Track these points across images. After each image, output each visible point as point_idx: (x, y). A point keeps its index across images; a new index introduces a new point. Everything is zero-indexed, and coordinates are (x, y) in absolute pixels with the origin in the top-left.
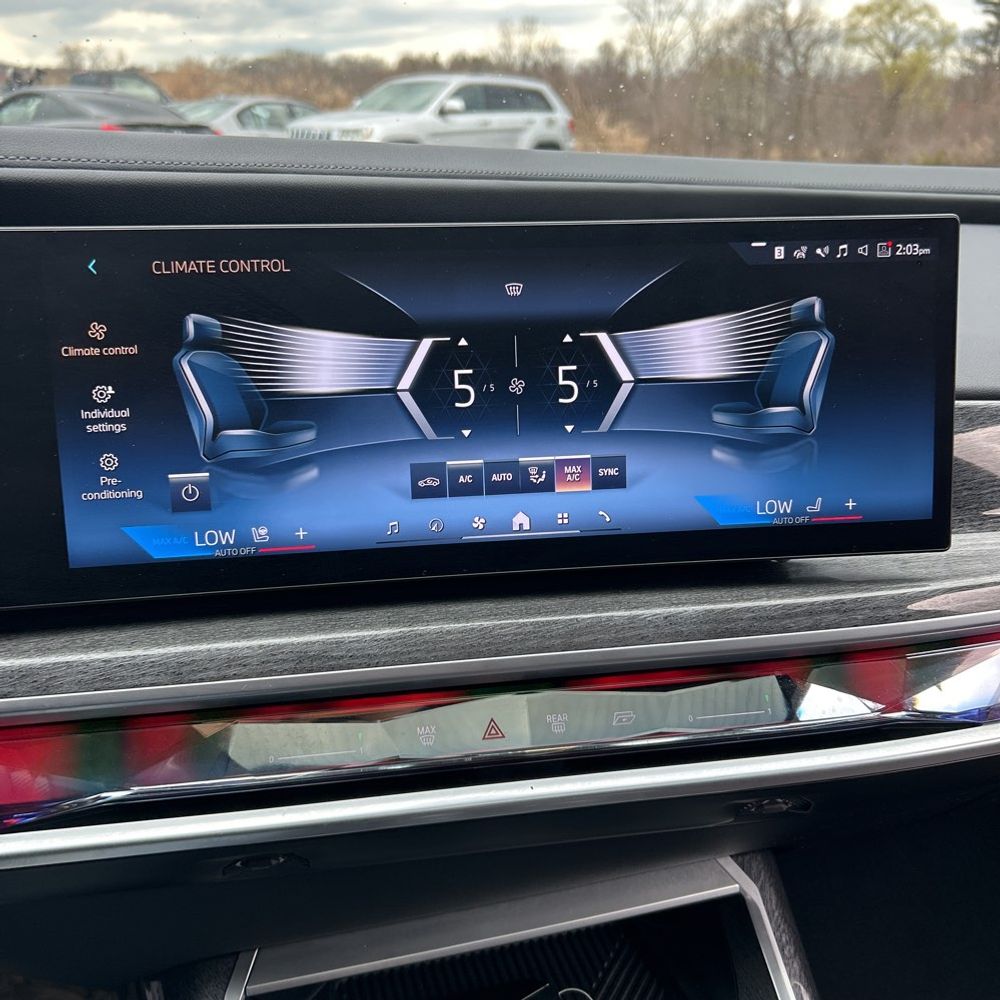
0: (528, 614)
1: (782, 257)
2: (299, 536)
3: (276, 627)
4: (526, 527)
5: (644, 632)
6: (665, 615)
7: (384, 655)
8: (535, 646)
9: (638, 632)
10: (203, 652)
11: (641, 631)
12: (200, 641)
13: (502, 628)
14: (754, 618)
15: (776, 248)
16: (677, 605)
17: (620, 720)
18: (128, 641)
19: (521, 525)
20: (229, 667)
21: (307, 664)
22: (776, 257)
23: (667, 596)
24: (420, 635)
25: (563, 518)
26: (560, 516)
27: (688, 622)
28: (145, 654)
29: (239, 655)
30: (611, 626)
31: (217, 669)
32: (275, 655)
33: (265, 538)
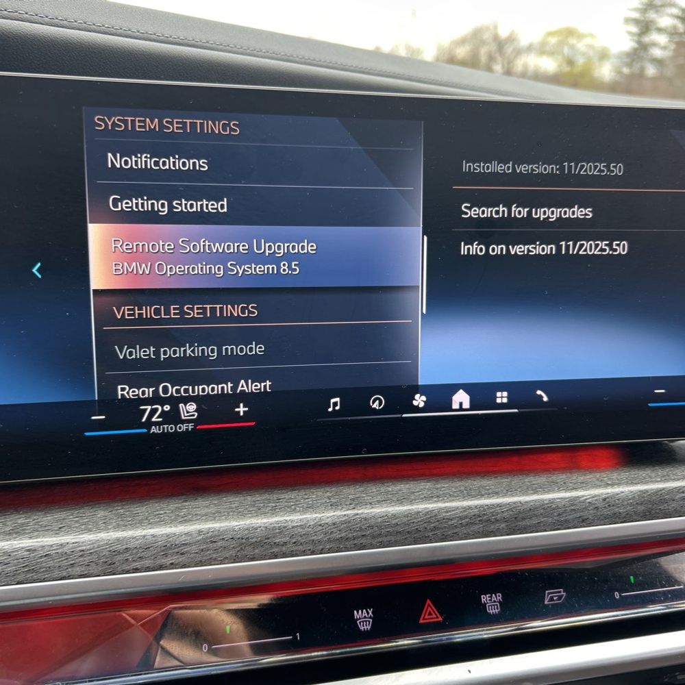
0: (470, 496)
2: (239, 412)
3: (213, 509)
4: (466, 405)
5: (585, 514)
6: (604, 496)
7: (329, 541)
8: (481, 530)
9: (578, 515)
10: (138, 540)
11: (582, 514)
12: (133, 526)
13: (447, 512)
16: (612, 485)
17: (552, 599)
18: (56, 526)
19: (461, 404)
20: (166, 555)
21: (249, 551)
23: (598, 475)
24: (366, 519)
25: (502, 397)
26: (499, 394)
27: (626, 503)
28: (73, 541)
29: (177, 543)
30: (554, 509)
31: (152, 558)
32: (215, 542)
33: (193, 415)
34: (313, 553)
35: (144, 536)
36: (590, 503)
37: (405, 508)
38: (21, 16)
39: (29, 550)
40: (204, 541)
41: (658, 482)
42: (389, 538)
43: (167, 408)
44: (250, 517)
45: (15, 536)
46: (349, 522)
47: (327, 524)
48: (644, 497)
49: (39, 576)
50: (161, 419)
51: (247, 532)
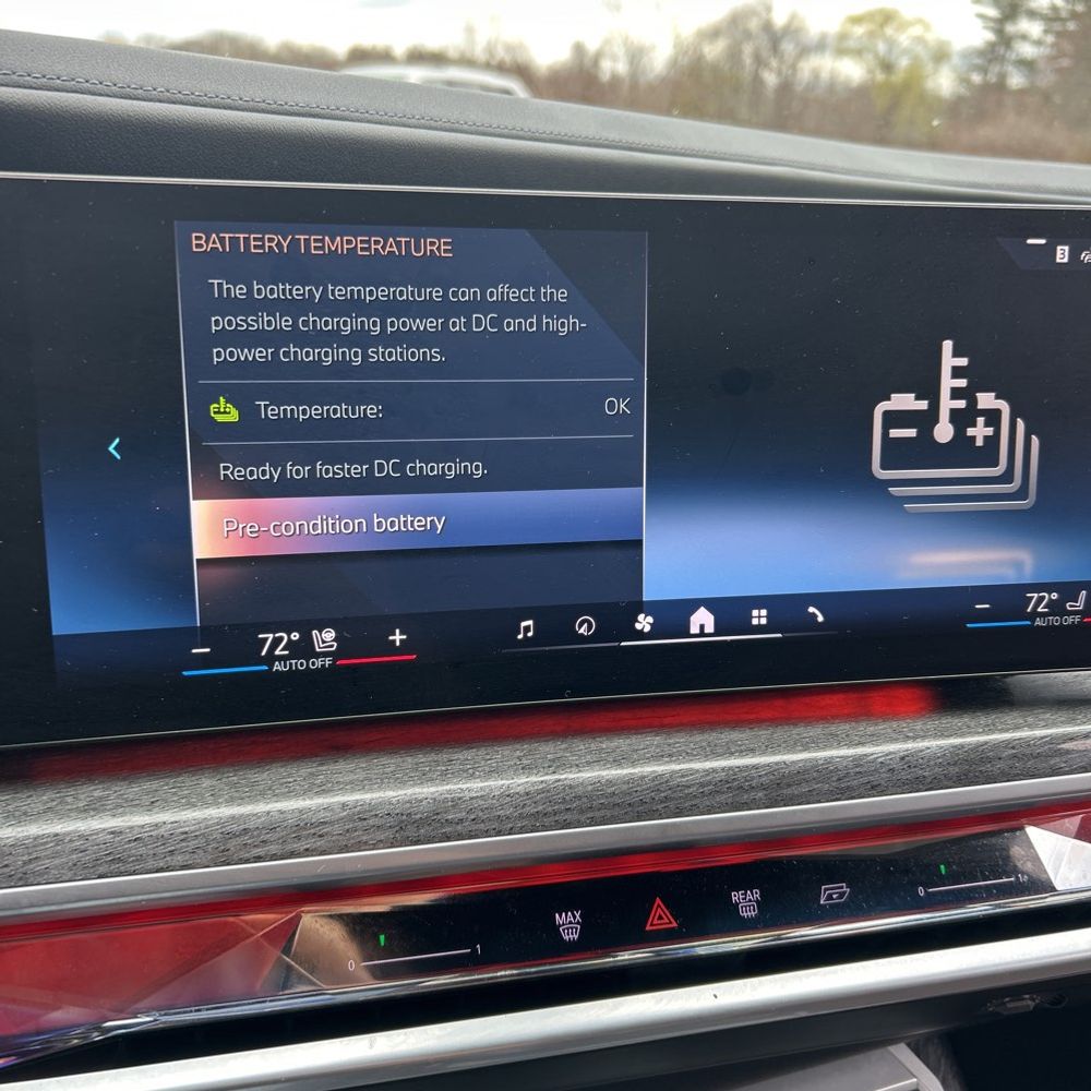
0: (716, 755)
1: (1066, 260)
2: (394, 641)
3: (361, 775)
4: (710, 629)
5: (875, 779)
6: (902, 754)
7: (521, 817)
8: (730, 800)
9: (865, 780)
10: (259, 818)
11: (871, 778)
12: (252, 799)
13: (683, 776)
14: (1015, 756)
15: (1059, 248)
16: (914, 738)
17: (830, 897)
18: (146, 800)
19: (702, 627)
20: (298, 838)
21: (411, 832)
22: (1058, 261)
23: (895, 724)
24: (571, 787)
25: (759, 617)
26: (755, 613)
27: (932, 763)
28: (173, 819)
29: (313, 821)
30: (831, 771)
31: (280, 841)
32: (365, 819)
33: (332, 646)
34: (499, 833)
35: (268, 813)
36: (882, 763)
37: (625, 771)
38: (80, 85)
39: (112, 833)
40: (350, 818)
41: (979, 733)
42: (602, 813)
43: (295, 636)
44: (413, 786)
45: (92, 813)
46: (548, 791)
47: (518, 793)
48: (958, 755)
49: (130, 867)
50: (287, 652)
51: (408, 805)
